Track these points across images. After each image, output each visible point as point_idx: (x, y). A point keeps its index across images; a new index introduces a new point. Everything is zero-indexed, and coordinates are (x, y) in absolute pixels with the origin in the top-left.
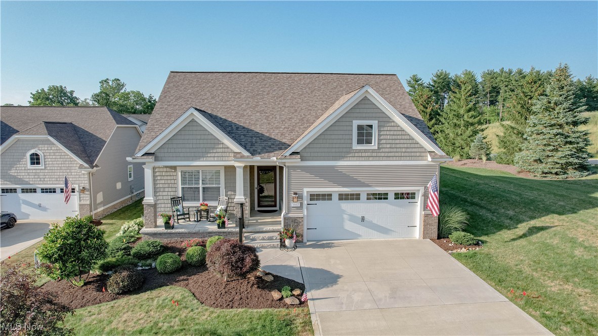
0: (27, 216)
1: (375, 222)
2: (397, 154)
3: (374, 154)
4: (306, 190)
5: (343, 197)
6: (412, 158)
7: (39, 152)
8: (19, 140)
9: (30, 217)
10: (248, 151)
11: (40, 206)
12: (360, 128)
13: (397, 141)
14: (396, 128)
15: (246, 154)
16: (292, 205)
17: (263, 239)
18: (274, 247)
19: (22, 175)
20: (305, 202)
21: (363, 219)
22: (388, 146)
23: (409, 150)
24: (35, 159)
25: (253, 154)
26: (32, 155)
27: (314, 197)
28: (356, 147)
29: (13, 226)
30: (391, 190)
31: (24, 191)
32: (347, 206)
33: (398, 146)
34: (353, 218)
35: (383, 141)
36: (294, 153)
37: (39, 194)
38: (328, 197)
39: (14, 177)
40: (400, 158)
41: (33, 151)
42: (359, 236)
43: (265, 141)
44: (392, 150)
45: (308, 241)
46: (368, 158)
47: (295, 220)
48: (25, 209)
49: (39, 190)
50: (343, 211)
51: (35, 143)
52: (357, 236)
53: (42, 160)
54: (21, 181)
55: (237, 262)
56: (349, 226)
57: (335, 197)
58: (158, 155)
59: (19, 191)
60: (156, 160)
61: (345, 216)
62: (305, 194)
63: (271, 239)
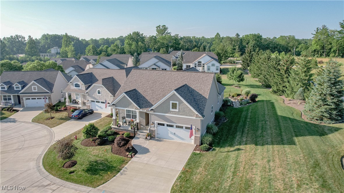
0: (97, 110)
1: (179, 135)
2: (185, 114)
3: (177, 113)
4: (156, 122)
5: (168, 125)
6: (190, 116)
7: (100, 90)
8: (95, 85)
9: (98, 110)
10: (139, 107)
11: (101, 107)
12: (173, 104)
13: (185, 110)
14: (185, 105)
15: (139, 108)
16: (152, 126)
17: (142, 135)
18: (143, 138)
19: (96, 97)
20: (156, 125)
21: (175, 133)
22: (182, 111)
23: (190, 113)
24: (99, 93)
25: (141, 108)
26: (98, 91)
27: (159, 124)
28: (171, 110)
29: (92, 113)
30: (184, 126)
31: (97, 102)
32: (169, 128)
33: (186, 111)
34: (171, 133)
35: (180, 109)
36: (152, 110)
37: (100, 103)
38: (163, 125)
39: (94, 97)
40: (186, 115)
41: (98, 89)
42: (174, 139)
43: (147, 103)
44: (183, 112)
45: (157, 138)
46: (175, 114)
47: (152, 130)
48: (97, 108)
49: (100, 102)
50: (168, 130)
51: (99, 87)
52: (173, 139)
53: (101, 93)
54: (95, 99)
55: (119, 143)
56: (170, 135)
57: (166, 125)
58: (116, 105)
59: (95, 102)
60: (116, 106)
61: (169, 132)
62: (156, 123)
63: (144, 135)
